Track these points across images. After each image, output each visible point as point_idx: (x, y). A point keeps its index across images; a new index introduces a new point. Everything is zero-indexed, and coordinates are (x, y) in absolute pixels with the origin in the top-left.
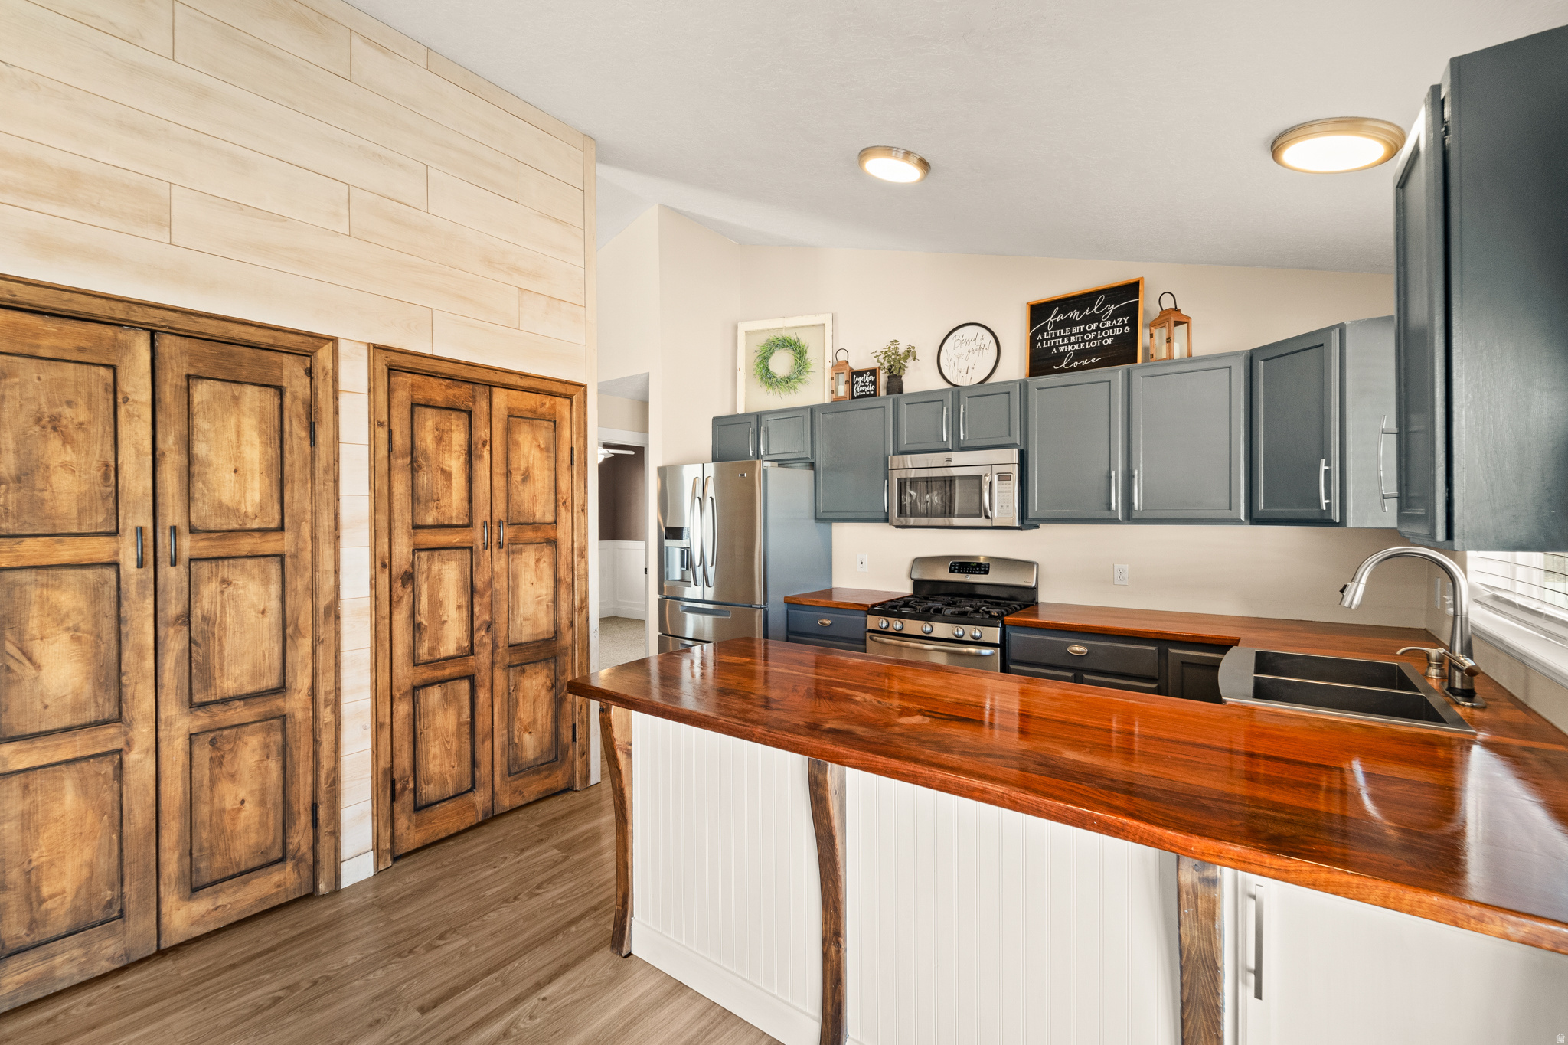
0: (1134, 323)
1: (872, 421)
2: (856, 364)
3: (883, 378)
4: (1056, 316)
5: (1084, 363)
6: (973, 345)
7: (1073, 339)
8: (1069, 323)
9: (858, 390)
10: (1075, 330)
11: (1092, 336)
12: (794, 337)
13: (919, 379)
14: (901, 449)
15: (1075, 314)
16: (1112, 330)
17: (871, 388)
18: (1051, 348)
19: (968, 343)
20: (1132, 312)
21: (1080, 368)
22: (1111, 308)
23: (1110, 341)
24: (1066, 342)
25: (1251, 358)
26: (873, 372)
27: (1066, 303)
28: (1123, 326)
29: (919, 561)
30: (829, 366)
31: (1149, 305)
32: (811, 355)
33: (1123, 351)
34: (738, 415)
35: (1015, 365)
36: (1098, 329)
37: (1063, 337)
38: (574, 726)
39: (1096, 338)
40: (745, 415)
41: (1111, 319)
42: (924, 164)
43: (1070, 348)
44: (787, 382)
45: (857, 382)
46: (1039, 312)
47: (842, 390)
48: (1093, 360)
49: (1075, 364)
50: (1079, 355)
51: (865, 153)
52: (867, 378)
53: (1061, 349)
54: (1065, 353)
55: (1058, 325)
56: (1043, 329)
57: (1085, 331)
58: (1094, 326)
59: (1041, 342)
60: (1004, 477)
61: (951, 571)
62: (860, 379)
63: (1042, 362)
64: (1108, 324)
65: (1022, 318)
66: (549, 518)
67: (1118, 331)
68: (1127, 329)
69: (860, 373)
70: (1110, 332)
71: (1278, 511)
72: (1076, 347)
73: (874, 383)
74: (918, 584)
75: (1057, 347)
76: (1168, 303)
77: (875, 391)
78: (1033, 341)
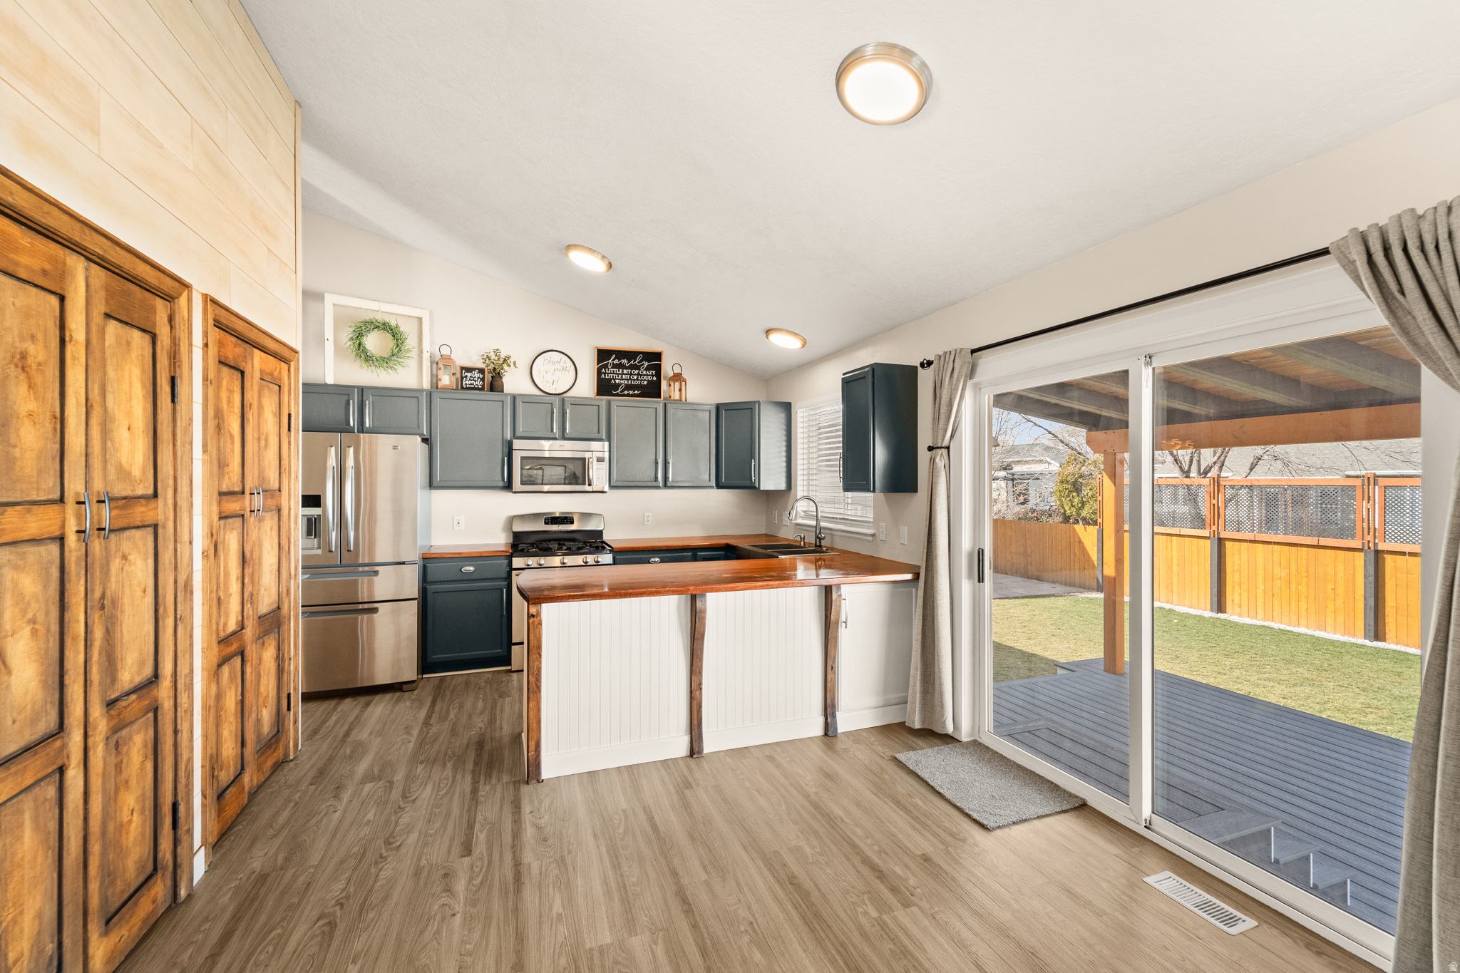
0: (658, 375)
1: (483, 408)
2: (461, 359)
3: (488, 377)
4: (613, 360)
5: (631, 392)
6: (557, 366)
7: (624, 377)
8: (620, 366)
9: (467, 383)
10: (625, 371)
11: (635, 377)
12: (393, 323)
13: (515, 382)
14: (518, 435)
15: (625, 362)
16: (646, 377)
17: (479, 383)
18: (610, 380)
19: (554, 363)
20: (658, 369)
21: (628, 395)
22: (646, 364)
23: (645, 383)
24: (621, 378)
25: (718, 407)
26: (481, 371)
27: (621, 354)
28: (653, 376)
30: (426, 356)
31: (667, 368)
32: (411, 342)
33: (652, 390)
34: (326, 385)
35: (586, 387)
36: (638, 374)
37: (618, 374)
38: (289, 695)
39: (637, 379)
40: (334, 386)
41: (646, 369)
43: (622, 382)
44: (385, 361)
45: (466, 376)
46: (603, 355)
47: (446, 380)
48: (636, 392)
49: (626, 392)
50: (628, 387)
51: (572, 247)
52: (476, 374)
53: (617, 381)
54: (619, 385)
55: (614, 366)
56: (606, 366)
57: (631, 374)
58: (636, 372)
59: (605, 374)
60: (600, 460)
61: (546, 523)
62: (469, 374)
63: (605, 387)
64: (644, 372)
65: (593, 357)
66: (277, 486)
67: (650, 378)
68: (655, 378)
69: (469, 370)
70: (645, 378)
71: (731, 483)
72: (626, 382)
73: (483, 380)
74: (517, 536)
75: (614, 380)
76: (677, 370)
77: (483, 386)
78: (599, 373)
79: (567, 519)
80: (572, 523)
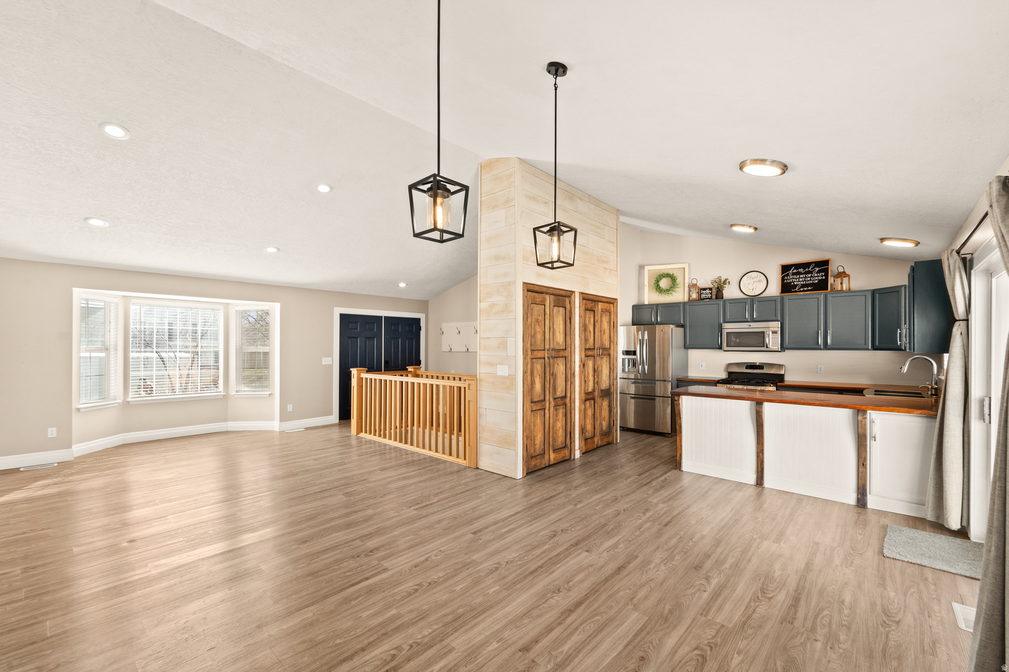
0: (827, 275)
1: (711, 309)
2: (701, 284)
3: (714, 291)
4: (793, 270)
5: (805, 289)
6: (755, 280)
7: (800, 280)
8: (799, 273)
9: (703, 296)
10: (801, 276)
11: (809, 279)
12: (671, 273)
13: (730, 292)
14: (726, 321)
15: (801, 270)
16: (817, 277)
17: (709, 295)
18: (791, 283)
19: (753, 278)
20: (826, 271)
21: (804, 291)
22: (817, 269)
23: (816, 281)
24: (798, 281)
25: (874, 292)
26: (711, 289)
27: (797, 266)
28: (822, 276)
29: (729, 365)
30: (687, 285)
31: (833, 268)
32: (679, 280)
33: (822, 285)
34: (645, 305)
35: (774, 289)
36: (811, 276)
37: (796, 279)
38: (614, 420)
39: (810, 280)
40: (648, 305)
41: (817, 273)
42: (756, 229)
43: (799, 283)
44: (668, 291)
45: (703, 293)
46: (785, 269)
47: (694, 296)
48: (809, 288)
49: (802, 289)
50: (803, 286)
51: (732, 225)
52: (708, 291)
53: (795, 283)
54: (797, 285)
55: (794, 274)
56: (788, 275)
57: (806, 277)
58: (810, 275)
59: (787, 280)
60: (774, 332)
61: (746, 368)
62: (704, 292)
63: (786, 288)
64: (816, 275)
65: (779, 270)
66: (609, 347)
67: (820, 278)
68: (824, 278)
69: (705, 289)
70: (816, 278)
71: (884, 346)
72: (802, 283)
73: (711, 293)
74: (730, 374)
75: (794, 282)
76: (841, 270)
77: (711, 296)
78: (783, 279)
79: (761, 367)
80: (763, 369)
